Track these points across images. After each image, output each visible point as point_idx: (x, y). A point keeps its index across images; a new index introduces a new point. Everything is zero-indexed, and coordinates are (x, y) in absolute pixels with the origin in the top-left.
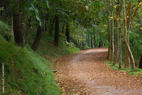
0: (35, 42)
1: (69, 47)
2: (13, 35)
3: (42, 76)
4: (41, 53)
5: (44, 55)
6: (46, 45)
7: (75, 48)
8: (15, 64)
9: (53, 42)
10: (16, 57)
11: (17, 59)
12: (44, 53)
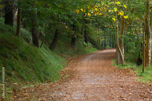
0: (52, 42)
1: (86, 47)
2: (32, 39)
3: (46, 64)
4: (59, 52)
5: (61, 54)
6: (64, 45)
7: (92, 48)
8: (30, 56)
9: (70, 43)
10: (31, 53)
11: (31, 54)
12: (61, 52)
